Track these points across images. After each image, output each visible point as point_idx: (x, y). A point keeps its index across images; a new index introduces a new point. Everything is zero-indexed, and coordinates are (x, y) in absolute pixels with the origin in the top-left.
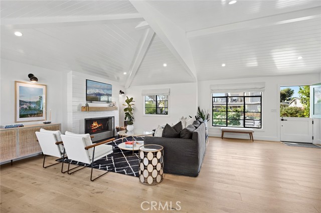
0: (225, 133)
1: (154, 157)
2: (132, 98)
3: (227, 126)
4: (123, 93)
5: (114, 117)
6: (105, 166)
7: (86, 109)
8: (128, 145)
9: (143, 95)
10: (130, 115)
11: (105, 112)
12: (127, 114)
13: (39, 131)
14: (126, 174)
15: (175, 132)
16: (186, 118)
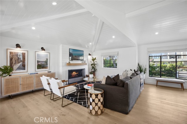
0: (158, 82)
1: (96, 98)
2: (96, 58)
3: (161, 77)
4: (91, 55)
5: (85, 69)
6: (73, 98)
7: (69, 64)
8: (89, 87)
9: (102, 56)
10: (94, 68)
11: (80, 66)
12: (93, 67)
13: (42, 77)
14: (82, 105)
15: (114, 82)
16: (128, 71)
